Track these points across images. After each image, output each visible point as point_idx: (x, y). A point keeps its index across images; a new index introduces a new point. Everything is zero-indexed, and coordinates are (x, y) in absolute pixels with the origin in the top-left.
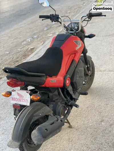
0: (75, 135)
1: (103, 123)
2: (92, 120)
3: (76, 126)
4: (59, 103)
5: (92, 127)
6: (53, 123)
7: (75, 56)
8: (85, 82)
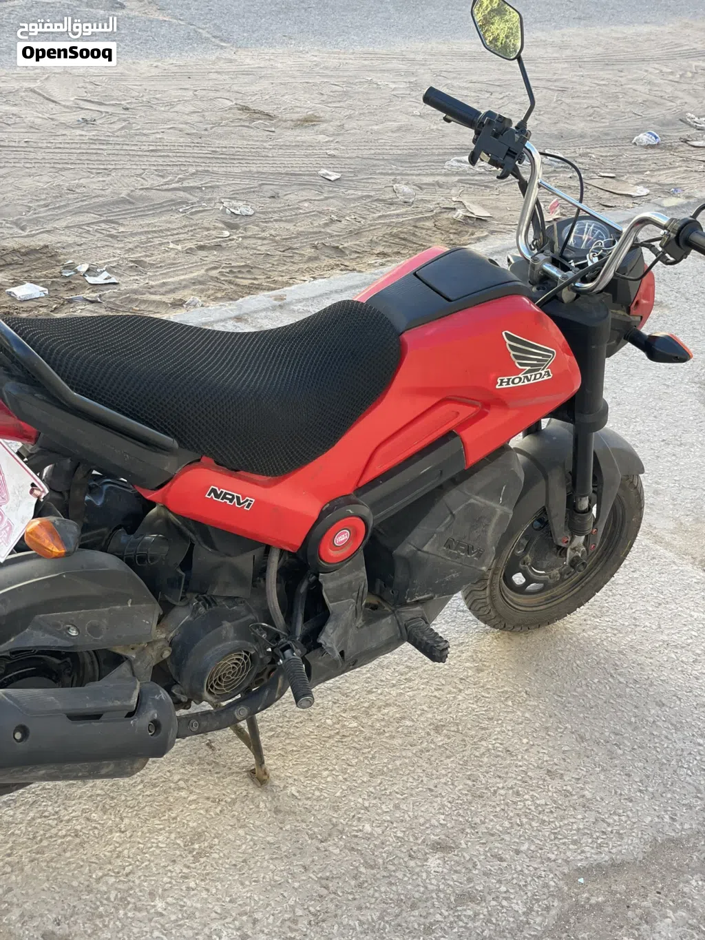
0: (241, 832)
1: (434, 862)
2: (397, 807)
3: (293, 790)
4: (227, 624)
5: (363, 845)
6: (96, 717)
7: (480, 415)
8: (529, 580)
